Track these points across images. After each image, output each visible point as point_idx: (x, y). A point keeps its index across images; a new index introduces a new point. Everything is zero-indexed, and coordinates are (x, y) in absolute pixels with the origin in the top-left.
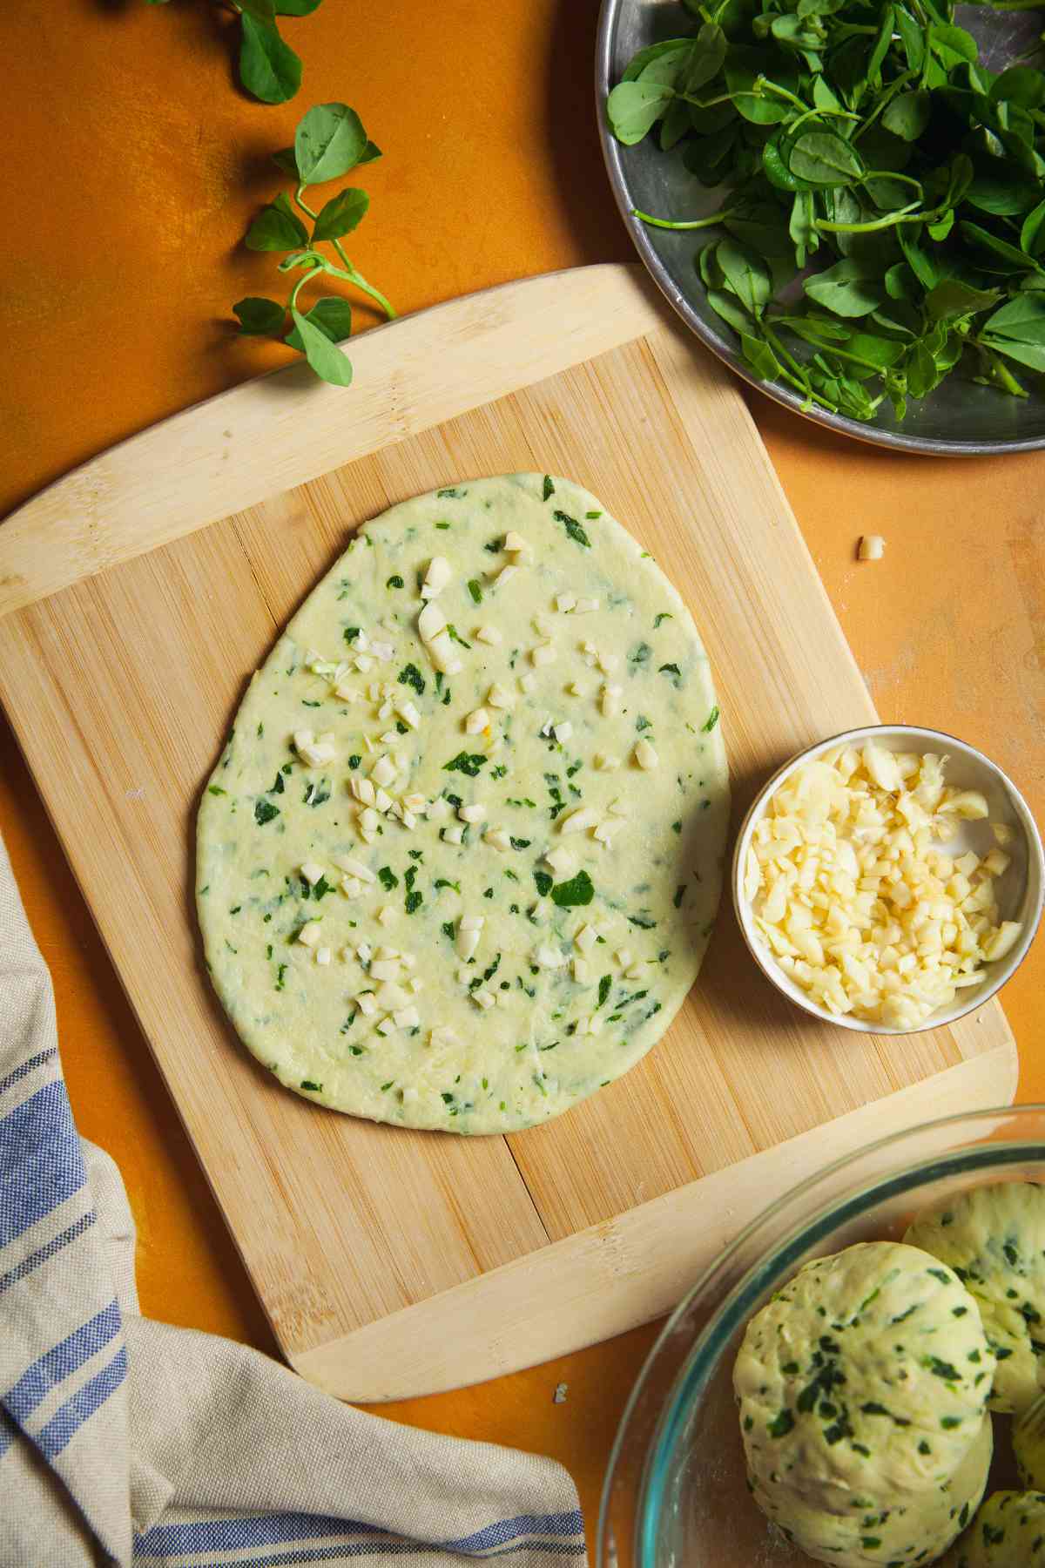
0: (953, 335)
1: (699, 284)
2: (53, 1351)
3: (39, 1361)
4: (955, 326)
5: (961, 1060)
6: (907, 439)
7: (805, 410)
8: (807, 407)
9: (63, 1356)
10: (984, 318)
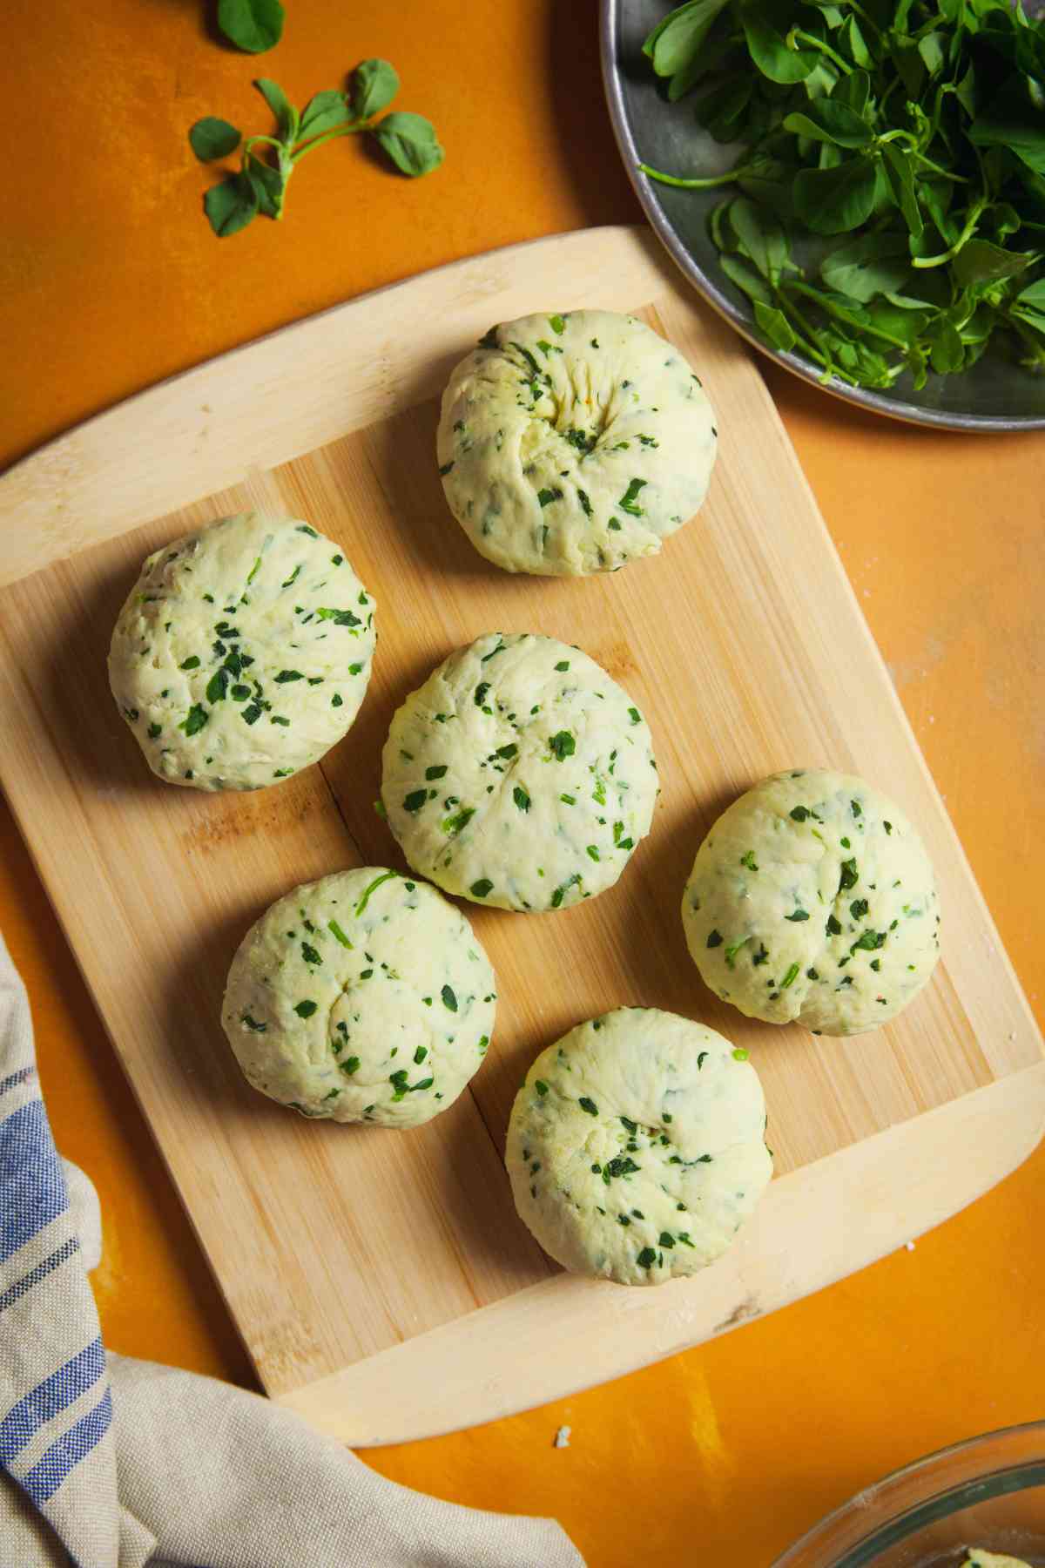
0: (983, 306)
1: (710, 247)
2: (40, 1388)
3: (25, 1398)
4: (985, 296)
5: (993, 1080)
6: (934, 414)
7: (825, 382)
8: (827, 379)
9: (52, 1392)
10: (1016, 286)
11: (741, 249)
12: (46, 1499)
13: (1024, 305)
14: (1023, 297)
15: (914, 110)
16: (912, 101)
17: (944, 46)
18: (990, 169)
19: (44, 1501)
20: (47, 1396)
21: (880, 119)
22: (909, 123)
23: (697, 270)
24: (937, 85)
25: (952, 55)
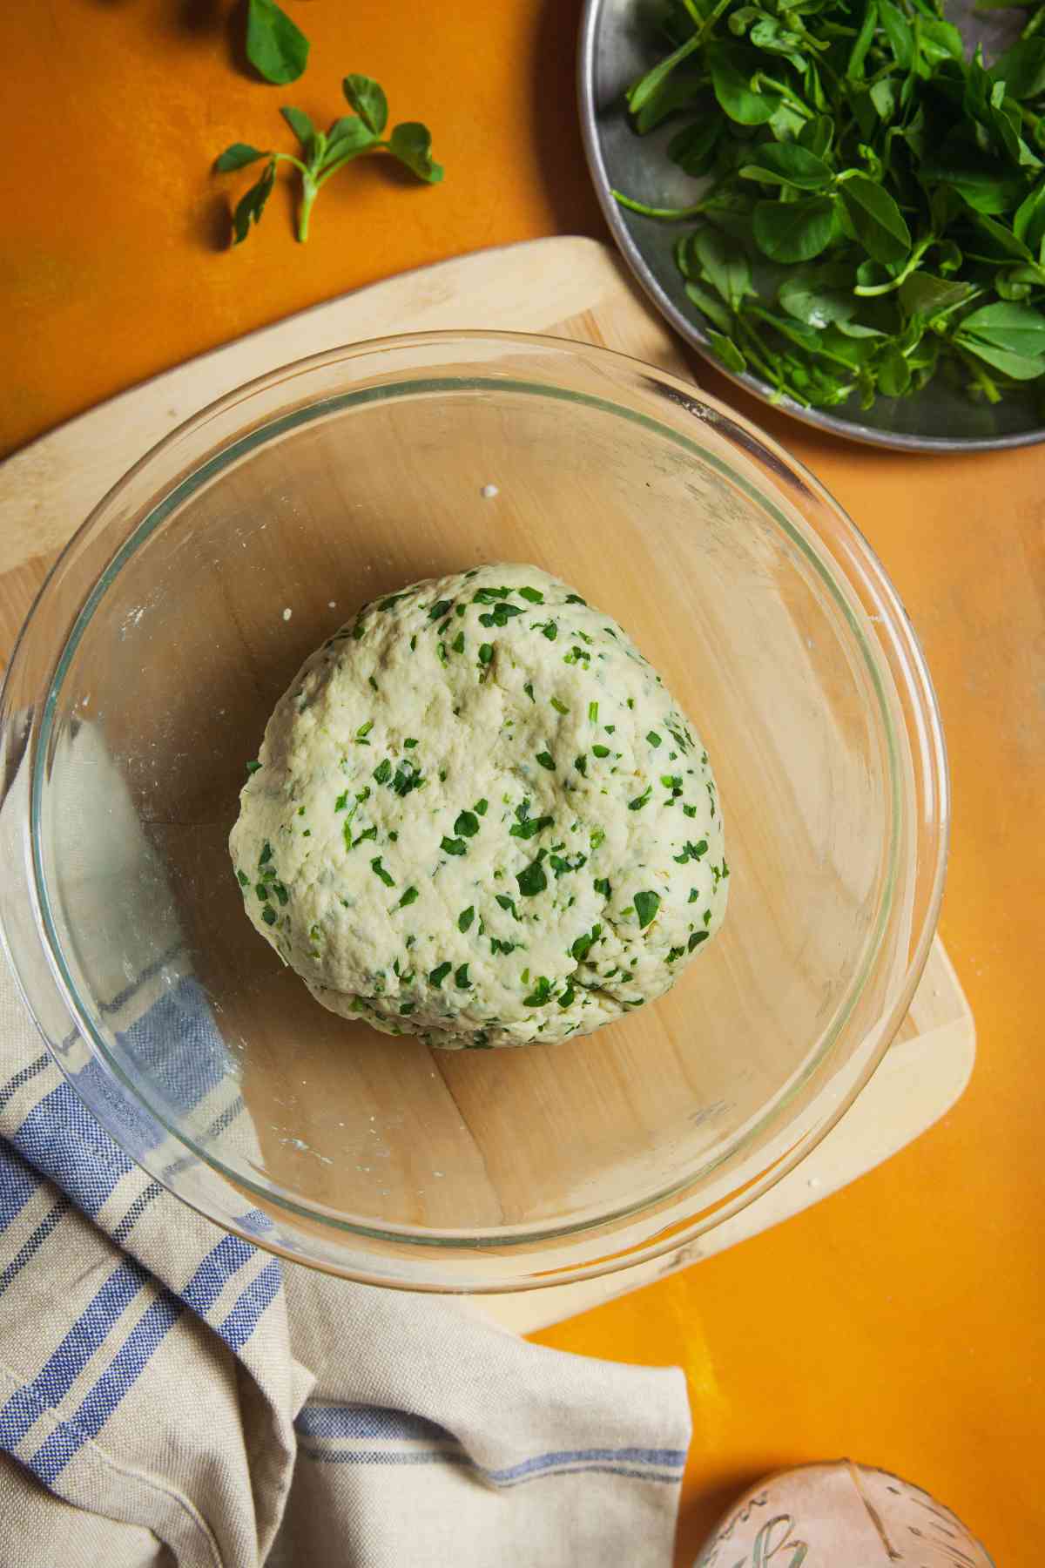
0: (930, 335)
1: (677, 272)
4: (932, 323)
7: (775, 400)
8: (779, 398)
10: (959, 316)
11: (705, 276)
13: (966, 332)
14: (965, 325)
15: (866, 152)
16: (865, 143)
17: (895, 92)
18: (938, 208)
20: (231, 1250)
21: (836, 159)
22: (862, 164)
23: (662, 294)
24: (887, 128)
25: (903, 100)
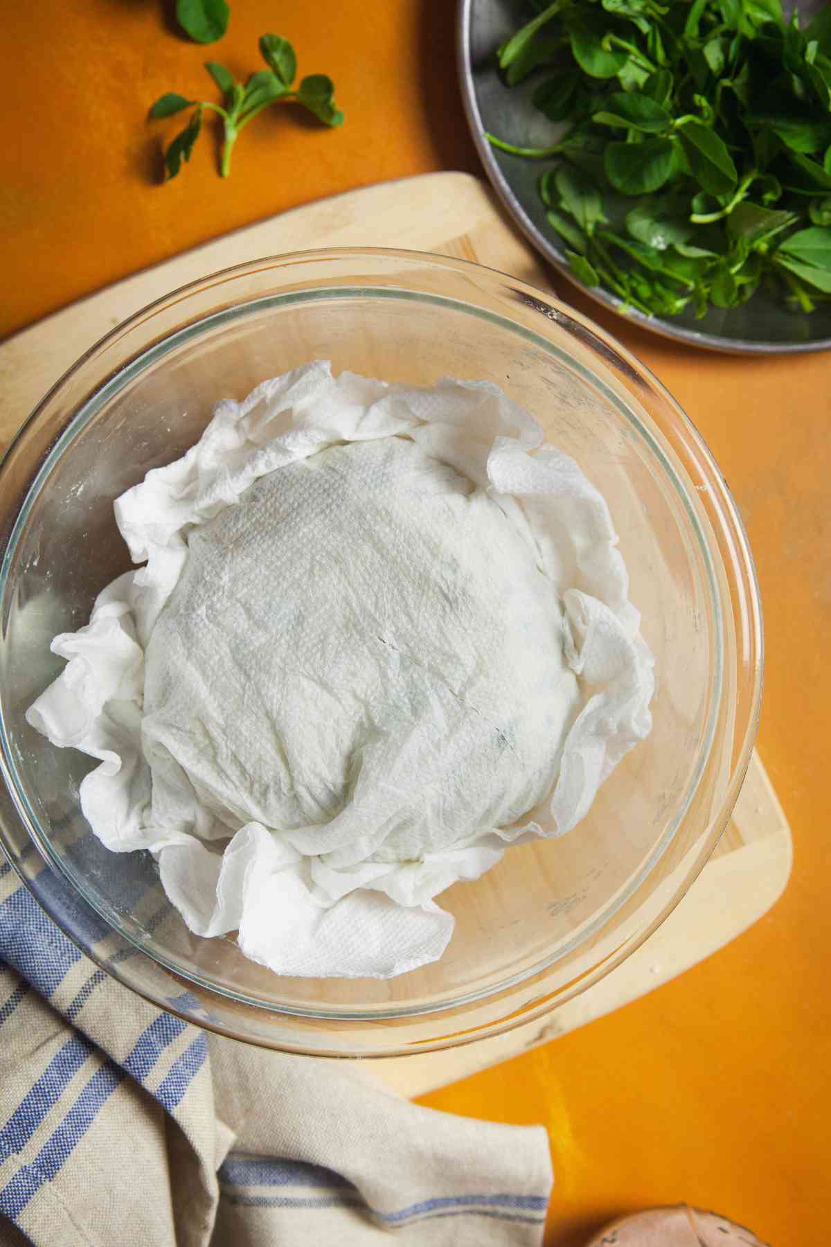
0: (754, 256)
1: (540, 204)
4: (755, 245)
5: (743, 844)
7: (626, 312)
8: (627, 310)
9: (167, 1022)
10: (779, 239)
11: (564, 205)
12: (176, 1104)
13: (784, 253)
14: (784, 247)
15: (700, 101)
16: (698, 93)
17: (725, 49)
18: (760, 147)
19: (174, 1106)
20: (165, 1026)
21: (675, 106)
22: (697, 111)
23: (528, 222)
24: (717, 80)
25: (731, 56)
